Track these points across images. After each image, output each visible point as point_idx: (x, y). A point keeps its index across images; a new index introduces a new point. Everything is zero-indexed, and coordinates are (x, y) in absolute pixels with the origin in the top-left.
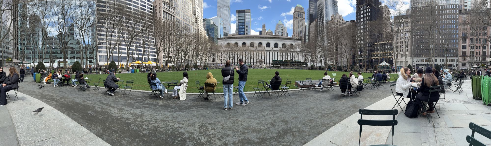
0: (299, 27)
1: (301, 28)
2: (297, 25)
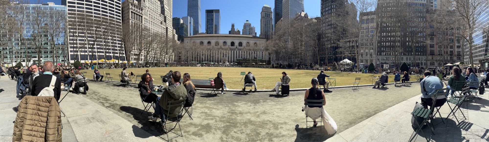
1: (268, 28)
2: (265, 25)
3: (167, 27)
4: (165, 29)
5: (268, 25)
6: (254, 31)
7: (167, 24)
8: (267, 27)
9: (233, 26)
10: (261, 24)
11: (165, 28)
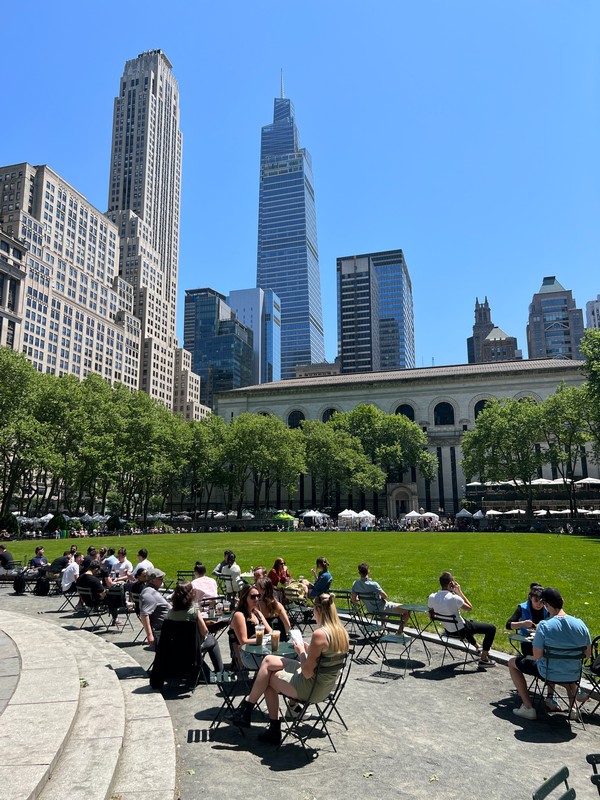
3: (151, 339)
4: (135, 345)
7: (147, 325)
9: (482, 313)
11: (138, 341)
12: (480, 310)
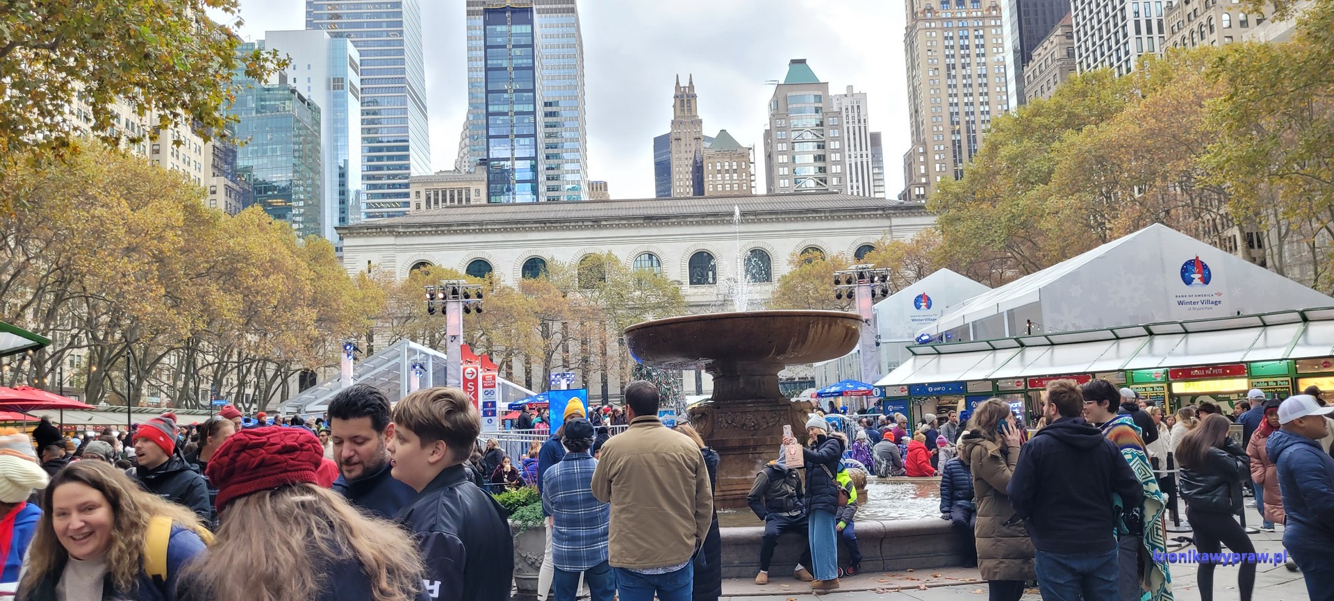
0: (960, 82)
1: (976, 90)
2: (943, 70)
5: (974, 70)
6: (862, 121)
8: (961, 90)
9: (685, 99)
10: (912, 66)
12: (682, 96)
